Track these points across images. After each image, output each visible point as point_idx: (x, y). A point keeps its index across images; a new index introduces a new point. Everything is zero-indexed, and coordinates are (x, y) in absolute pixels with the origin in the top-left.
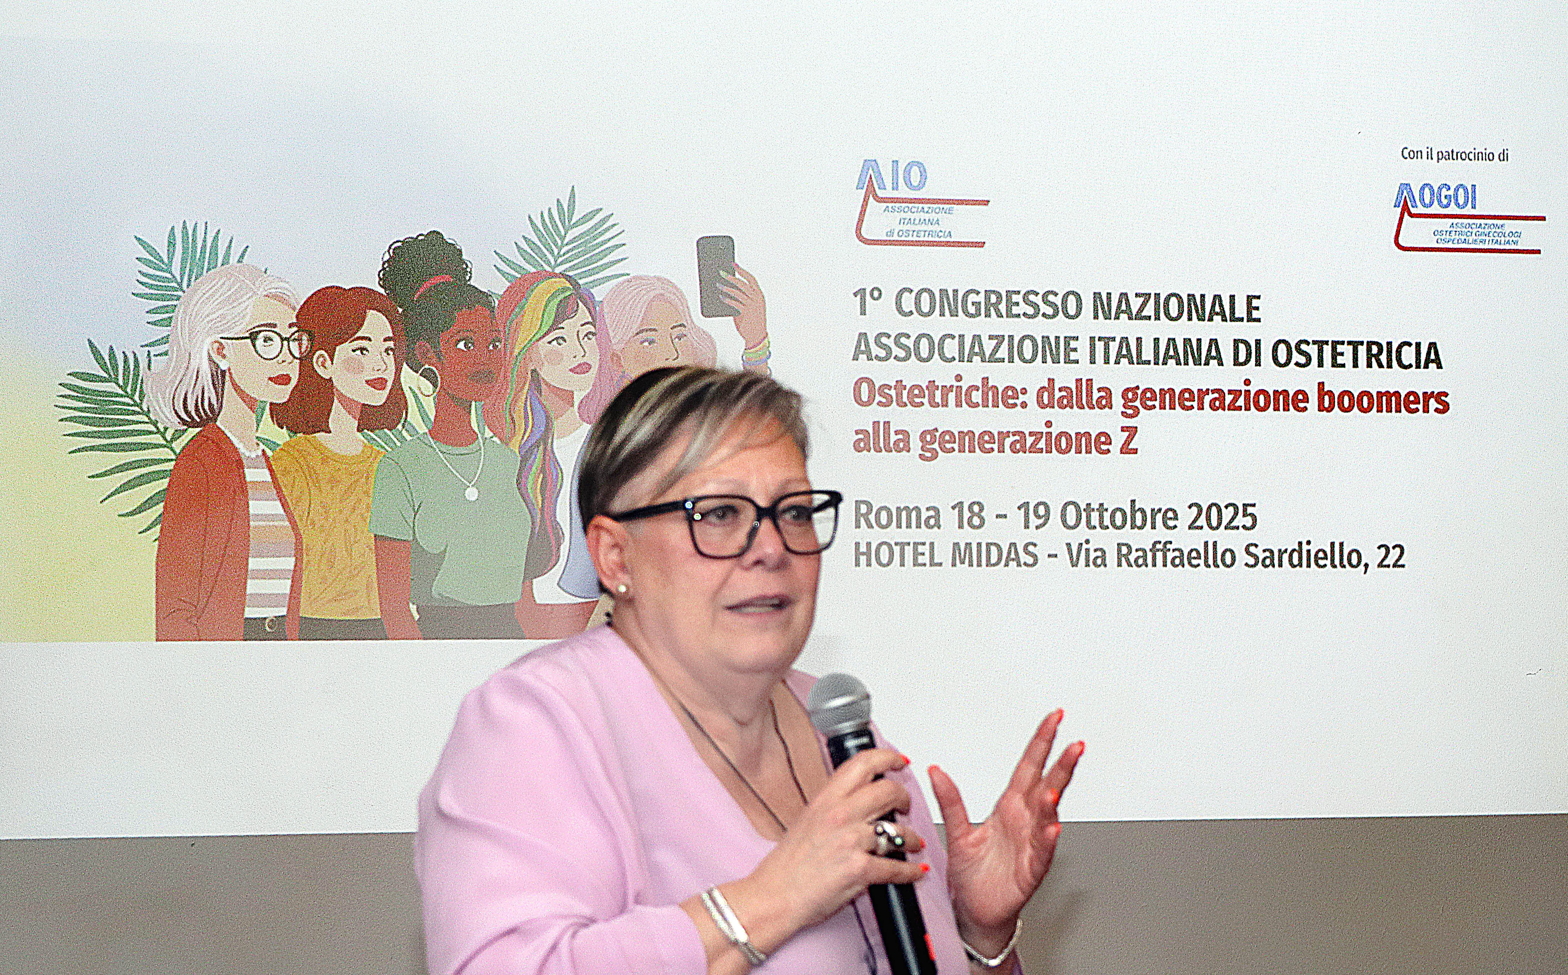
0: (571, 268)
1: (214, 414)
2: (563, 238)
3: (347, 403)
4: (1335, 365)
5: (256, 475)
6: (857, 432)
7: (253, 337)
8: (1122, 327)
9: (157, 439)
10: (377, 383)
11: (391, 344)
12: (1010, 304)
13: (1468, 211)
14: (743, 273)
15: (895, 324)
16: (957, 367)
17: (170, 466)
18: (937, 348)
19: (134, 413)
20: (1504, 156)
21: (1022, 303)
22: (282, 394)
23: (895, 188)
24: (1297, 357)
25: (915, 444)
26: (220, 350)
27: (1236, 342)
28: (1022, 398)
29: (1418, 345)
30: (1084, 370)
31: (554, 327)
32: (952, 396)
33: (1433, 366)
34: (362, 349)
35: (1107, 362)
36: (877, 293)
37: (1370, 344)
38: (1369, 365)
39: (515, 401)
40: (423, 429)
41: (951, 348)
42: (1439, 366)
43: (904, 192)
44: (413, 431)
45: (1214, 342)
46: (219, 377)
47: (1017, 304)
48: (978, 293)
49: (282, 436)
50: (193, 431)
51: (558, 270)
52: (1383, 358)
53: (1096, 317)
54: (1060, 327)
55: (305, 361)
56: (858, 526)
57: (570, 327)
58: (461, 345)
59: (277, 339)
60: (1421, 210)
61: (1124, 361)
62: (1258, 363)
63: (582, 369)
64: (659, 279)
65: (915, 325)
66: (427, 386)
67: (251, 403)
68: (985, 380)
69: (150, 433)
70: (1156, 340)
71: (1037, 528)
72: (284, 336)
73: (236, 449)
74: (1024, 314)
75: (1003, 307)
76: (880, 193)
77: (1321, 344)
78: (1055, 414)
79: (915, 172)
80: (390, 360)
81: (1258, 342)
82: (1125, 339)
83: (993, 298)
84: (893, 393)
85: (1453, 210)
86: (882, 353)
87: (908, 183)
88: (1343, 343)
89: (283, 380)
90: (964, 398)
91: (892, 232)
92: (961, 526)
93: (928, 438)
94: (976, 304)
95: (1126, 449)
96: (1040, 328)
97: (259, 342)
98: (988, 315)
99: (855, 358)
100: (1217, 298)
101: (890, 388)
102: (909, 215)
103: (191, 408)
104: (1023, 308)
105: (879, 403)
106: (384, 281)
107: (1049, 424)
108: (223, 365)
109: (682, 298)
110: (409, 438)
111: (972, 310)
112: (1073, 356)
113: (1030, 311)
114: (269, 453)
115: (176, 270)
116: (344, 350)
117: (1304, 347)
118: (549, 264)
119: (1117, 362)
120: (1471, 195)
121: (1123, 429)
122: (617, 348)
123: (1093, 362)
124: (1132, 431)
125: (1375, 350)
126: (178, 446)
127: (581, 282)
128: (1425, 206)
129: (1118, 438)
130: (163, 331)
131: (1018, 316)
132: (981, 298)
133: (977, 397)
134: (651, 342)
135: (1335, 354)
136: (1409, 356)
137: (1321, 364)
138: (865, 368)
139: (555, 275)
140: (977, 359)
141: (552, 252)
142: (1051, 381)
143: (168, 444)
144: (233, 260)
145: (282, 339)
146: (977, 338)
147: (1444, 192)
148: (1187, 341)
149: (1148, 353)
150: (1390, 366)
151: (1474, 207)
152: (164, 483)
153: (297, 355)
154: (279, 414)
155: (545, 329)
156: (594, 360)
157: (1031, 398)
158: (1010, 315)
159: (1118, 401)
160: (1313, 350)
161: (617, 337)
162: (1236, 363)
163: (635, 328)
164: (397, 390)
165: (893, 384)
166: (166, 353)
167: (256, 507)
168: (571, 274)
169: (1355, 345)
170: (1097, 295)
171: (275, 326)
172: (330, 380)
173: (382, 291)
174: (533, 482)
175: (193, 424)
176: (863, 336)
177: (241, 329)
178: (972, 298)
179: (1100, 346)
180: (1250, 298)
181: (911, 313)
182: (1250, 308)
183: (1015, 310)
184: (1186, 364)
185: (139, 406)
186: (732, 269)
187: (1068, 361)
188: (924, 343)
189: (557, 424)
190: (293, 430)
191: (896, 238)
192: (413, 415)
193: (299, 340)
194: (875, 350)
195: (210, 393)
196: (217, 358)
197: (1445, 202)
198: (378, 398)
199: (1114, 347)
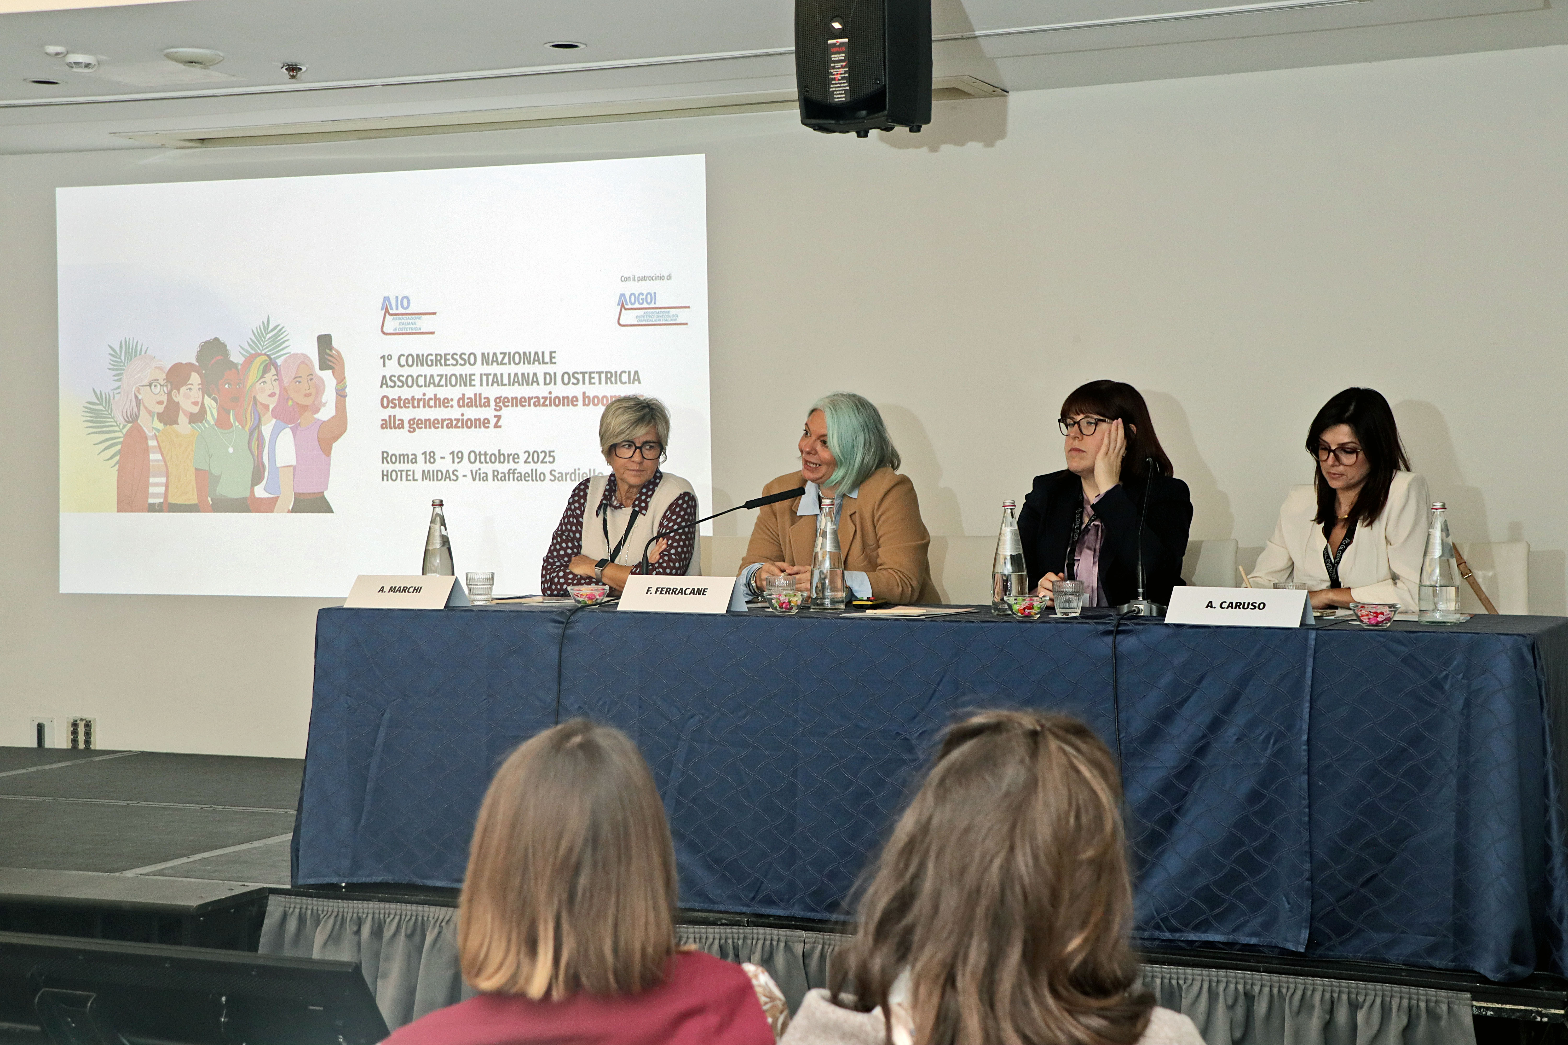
0: (268, 351)
1: (137, 417)
2: (265, 338)
3: (185, 412)
4: (590, 383)
5: (152, 443)
6: (382, 420)
7: (150, 385)
8: (494, 369)
9: (117, 428)
10: (195, 403)
11: (200, 386)
12: (446, 360)
13: (652, 305)
14: (336, 351)
15: (398, 371)
16: (424, 390)
17: (121, 440)
18: (415, 381)
19: (109, 418)
20: (669, 277)
21: (451, 359)
22: (160, 409)
23: (397, 309)
24: (573, 380)
25: (406, 425)
26: (138, 391)
27: (545, 374)
28: (451, 403)
29: (629, 372)
30: (478, 389)
31: (262, 377)
32: (421, 403)
33: (636, 382)
34: (190, 389)
35: (488, 385)
36: (390, 357)
37: (607, 373)
38: (606, 383)
39: (247, 409)
40: (212, 422)
41: (421, 381)
42: (640, 383)
43: (401, 311)
44: (209, 423)
45: (535, 374)
46: (138, 401)
47: (449, 360)
48: (432, 355)
49: (161, 426)
50: (130, 425)
51: (263, 352)
52: (613, 379)
53: (483, 364)
54: (467, 370)
55: (169, 394)
56: (383, 462)
57: (269, 376)
58: (227, 386)
59: (159, 386)
60: (630, 306)
61: (495, 385)
62: (555, 384)
63: (272, 395)
64: (302, 354)
65: (406, 371)
66: (214, 404)
67: (150, 413)
68: (435, 395)
69: (114, 426)
70: (509, 375)
71: (458, 463)
72: (162, 384)
73: (145, 432)
74: (452, 365)
75: (443, 361)
76: (391, 312)
77: (584, 373)
78: (465, 410)
79: (405, 301)
80: (200, 393)
81: (555, 374)
82: (495, 375)
83: (439, 358)
84: (397, 402)
85: (645, 305)
86: (392, 384)
87: (403, 307)
88: (594, 373)
89: (160, 403)
90: (427, 404)
91: (395, 329)
92: (426, 462)
93: (412, 422)
94: (432, 360)
95: (496, 426)
96: (459, 370)
97: (153, 387)
98: (436, 365)
99: (381, 387)
100: (536, 353)
101: (395, 400)
102: (403, 321)
103: (129, 415)
104: (452, 361)
105: (392, 407)
106: (197, 360)
107: (463, 415)
108: (140, 397)
109: (311, 362)
110: (207, 426)
111: (430, 363)
112: (473, 383)
113: (454, 362)
114: (157, 434)
115: (123, 358)
116: (183, 389)
117: (576, 375)
118: (259, 349)
119: (492, 385)
120: (653, 297)
121: (495, 416)
122: (286, 385)
123: (481, 385)
124: (499, 417)
125: (609, 375)
126: (124, 431)
127: (272, 357)
128: (632, 304)
129: (493, 421)
130: (119, 384)
131: (449, 365)
132: (433, 358)
133: (432, 403)
134: (299, 382)
135: (590, 378)
136: (625, 377)
137: (584, 383)
138: (386, 391)
139: (261, 354)
140: (432, 386)
141: (261, 344)
142: (464, 395)
143: (121, 431)
144: (143, 353)
145: (161, 386)
146: (432, 376)
147: (641, 297)
148: (523, 374)
149: (506, 381)
150: (616, 383)
151: (655, 303)
152: (119, 447)
153: (166, 391)
154: (161, 417)
155: (259, 377)
156: (277, 391)
157: (455, 403)
158: (446, 365)
159: (492, 403)
160: (580, 377)
161: (286, 381)
162: (545, 384)
163: (293, 377)
164: (203, 406)
165: (397, 398)
166: (119, 393)
167: (152, 456)
168: (268, 353)
169: (600, 373)
170: (483, 354)
171: (158, 380)
172: (178, 403)
173: (197, 364)
174: (254, 444)
175: (129, 422)
176: (384, 377)
177: (146, 382)
178: (430, 357)
179: (484, 378)
180: (551, 353)
181: (404, 366)
182: (551, 358)
183: (448, 362)
184: (523, 385)
185: (110, 415)
186: (331, 348)
187: (471, 385)
188: (410, 379)
189: (263, 419)
190: (165, 424)
191: (397, 331)
192: (209, 417)
193: (167, 386)
194: (390, 383)
195: (135, 409)
196: (137, 394)
197: (641, 301)
198: (196, 410)
199: (491, 378)
